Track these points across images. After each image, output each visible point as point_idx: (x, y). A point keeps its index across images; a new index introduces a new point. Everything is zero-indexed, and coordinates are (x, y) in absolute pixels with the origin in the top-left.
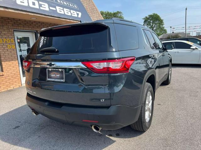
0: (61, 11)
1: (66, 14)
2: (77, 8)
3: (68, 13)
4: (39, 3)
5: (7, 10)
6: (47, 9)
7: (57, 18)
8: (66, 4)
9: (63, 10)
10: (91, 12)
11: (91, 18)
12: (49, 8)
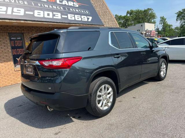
0: (72, 18)
1: (76, 19)
2: (89, 13)
3: (79, 19)
4: (53, 13)
5: (26, 22)
6: (60, 17)
7: (67, 24)
8: (78, 11)
9: (74, 16)
10: (103, 15)
11: (102, 20)
12: (61, 17)
